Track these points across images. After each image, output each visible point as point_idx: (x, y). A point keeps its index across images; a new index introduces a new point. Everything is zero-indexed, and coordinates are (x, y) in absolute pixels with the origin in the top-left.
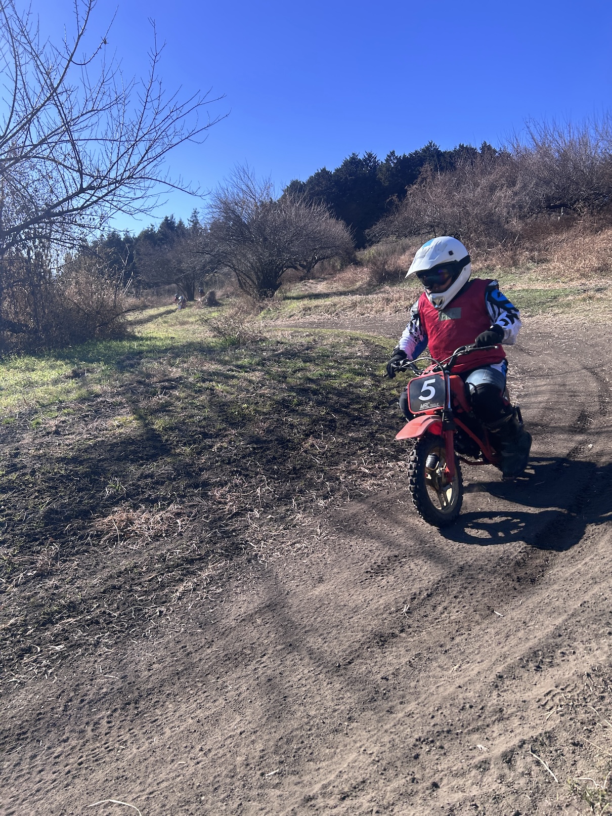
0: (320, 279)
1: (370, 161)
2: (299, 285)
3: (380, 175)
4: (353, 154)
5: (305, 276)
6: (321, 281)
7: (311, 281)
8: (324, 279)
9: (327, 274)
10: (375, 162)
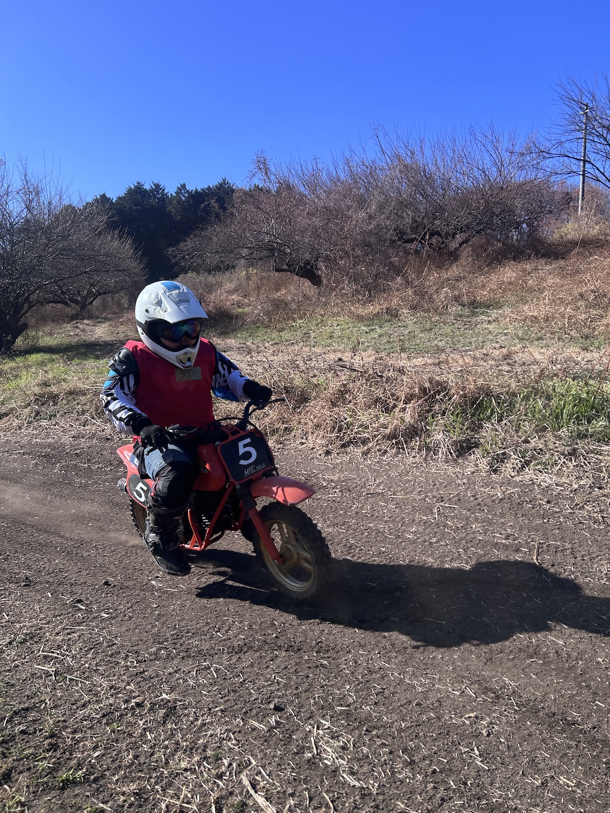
0: (99, 320)
1: (158, 192)
2: (68, 327)
3: (170, 208)
4: (138, 183)
5: (78, 315)
6: (100, 322)
7: (86, 321)
8: (106, 319)
9: (109, 313)
10: (163, 194)
